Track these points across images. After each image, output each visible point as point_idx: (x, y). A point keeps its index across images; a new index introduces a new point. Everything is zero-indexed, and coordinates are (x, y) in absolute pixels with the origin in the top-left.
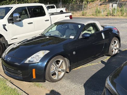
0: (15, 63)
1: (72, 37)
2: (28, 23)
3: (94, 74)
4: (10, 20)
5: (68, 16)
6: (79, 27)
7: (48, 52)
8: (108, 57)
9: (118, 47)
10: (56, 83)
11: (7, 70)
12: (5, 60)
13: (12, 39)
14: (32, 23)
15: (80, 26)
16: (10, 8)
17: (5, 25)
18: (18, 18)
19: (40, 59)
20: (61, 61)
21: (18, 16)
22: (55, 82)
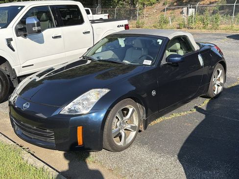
0: (37, 115)
1: (148, 62)
2: (53, 37)
3: (190, 133)
4: (20, 30)
5: (123, 26)
6: (160, 43)
7: (106, 91)
8: (207, 99)
9: (222, 81)
10: (122, 152)
11: (22, 129)
12: (16, 107)
13: (23, 67)
14: (60, 37)
15: (160, 41)
16: (19, 8)
17: (11, 40)
18: (35, 27)
19: (92, 106)
20: (131, 110)
21: (36, 22)
22: (119, 151)
